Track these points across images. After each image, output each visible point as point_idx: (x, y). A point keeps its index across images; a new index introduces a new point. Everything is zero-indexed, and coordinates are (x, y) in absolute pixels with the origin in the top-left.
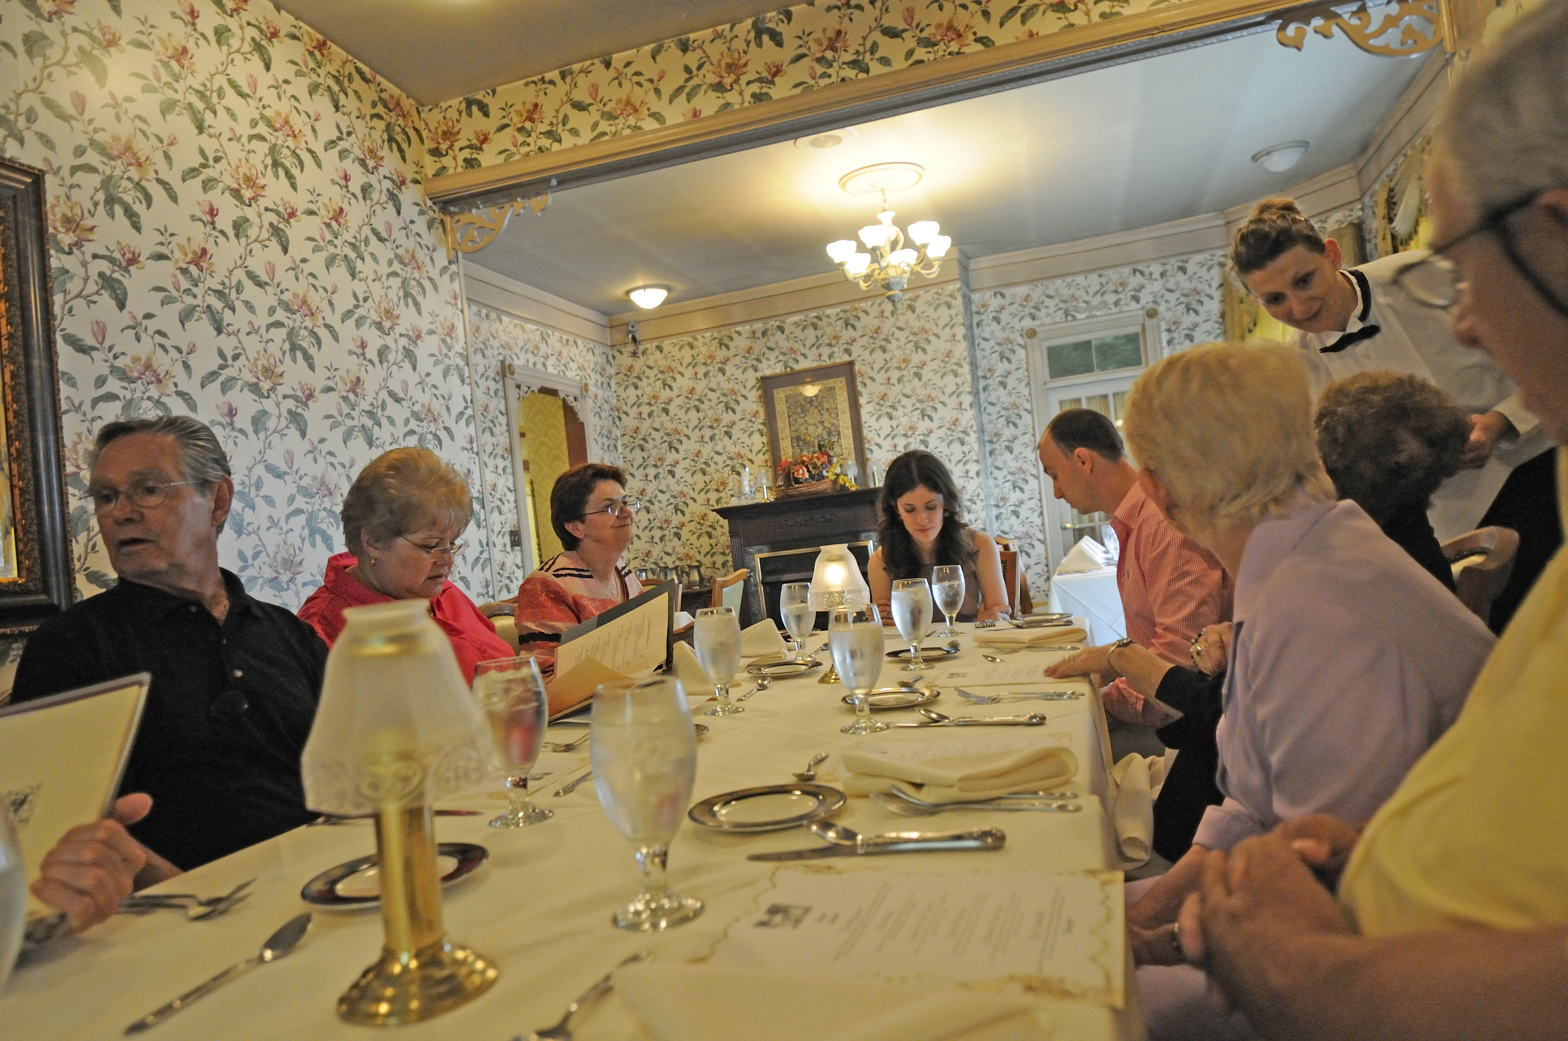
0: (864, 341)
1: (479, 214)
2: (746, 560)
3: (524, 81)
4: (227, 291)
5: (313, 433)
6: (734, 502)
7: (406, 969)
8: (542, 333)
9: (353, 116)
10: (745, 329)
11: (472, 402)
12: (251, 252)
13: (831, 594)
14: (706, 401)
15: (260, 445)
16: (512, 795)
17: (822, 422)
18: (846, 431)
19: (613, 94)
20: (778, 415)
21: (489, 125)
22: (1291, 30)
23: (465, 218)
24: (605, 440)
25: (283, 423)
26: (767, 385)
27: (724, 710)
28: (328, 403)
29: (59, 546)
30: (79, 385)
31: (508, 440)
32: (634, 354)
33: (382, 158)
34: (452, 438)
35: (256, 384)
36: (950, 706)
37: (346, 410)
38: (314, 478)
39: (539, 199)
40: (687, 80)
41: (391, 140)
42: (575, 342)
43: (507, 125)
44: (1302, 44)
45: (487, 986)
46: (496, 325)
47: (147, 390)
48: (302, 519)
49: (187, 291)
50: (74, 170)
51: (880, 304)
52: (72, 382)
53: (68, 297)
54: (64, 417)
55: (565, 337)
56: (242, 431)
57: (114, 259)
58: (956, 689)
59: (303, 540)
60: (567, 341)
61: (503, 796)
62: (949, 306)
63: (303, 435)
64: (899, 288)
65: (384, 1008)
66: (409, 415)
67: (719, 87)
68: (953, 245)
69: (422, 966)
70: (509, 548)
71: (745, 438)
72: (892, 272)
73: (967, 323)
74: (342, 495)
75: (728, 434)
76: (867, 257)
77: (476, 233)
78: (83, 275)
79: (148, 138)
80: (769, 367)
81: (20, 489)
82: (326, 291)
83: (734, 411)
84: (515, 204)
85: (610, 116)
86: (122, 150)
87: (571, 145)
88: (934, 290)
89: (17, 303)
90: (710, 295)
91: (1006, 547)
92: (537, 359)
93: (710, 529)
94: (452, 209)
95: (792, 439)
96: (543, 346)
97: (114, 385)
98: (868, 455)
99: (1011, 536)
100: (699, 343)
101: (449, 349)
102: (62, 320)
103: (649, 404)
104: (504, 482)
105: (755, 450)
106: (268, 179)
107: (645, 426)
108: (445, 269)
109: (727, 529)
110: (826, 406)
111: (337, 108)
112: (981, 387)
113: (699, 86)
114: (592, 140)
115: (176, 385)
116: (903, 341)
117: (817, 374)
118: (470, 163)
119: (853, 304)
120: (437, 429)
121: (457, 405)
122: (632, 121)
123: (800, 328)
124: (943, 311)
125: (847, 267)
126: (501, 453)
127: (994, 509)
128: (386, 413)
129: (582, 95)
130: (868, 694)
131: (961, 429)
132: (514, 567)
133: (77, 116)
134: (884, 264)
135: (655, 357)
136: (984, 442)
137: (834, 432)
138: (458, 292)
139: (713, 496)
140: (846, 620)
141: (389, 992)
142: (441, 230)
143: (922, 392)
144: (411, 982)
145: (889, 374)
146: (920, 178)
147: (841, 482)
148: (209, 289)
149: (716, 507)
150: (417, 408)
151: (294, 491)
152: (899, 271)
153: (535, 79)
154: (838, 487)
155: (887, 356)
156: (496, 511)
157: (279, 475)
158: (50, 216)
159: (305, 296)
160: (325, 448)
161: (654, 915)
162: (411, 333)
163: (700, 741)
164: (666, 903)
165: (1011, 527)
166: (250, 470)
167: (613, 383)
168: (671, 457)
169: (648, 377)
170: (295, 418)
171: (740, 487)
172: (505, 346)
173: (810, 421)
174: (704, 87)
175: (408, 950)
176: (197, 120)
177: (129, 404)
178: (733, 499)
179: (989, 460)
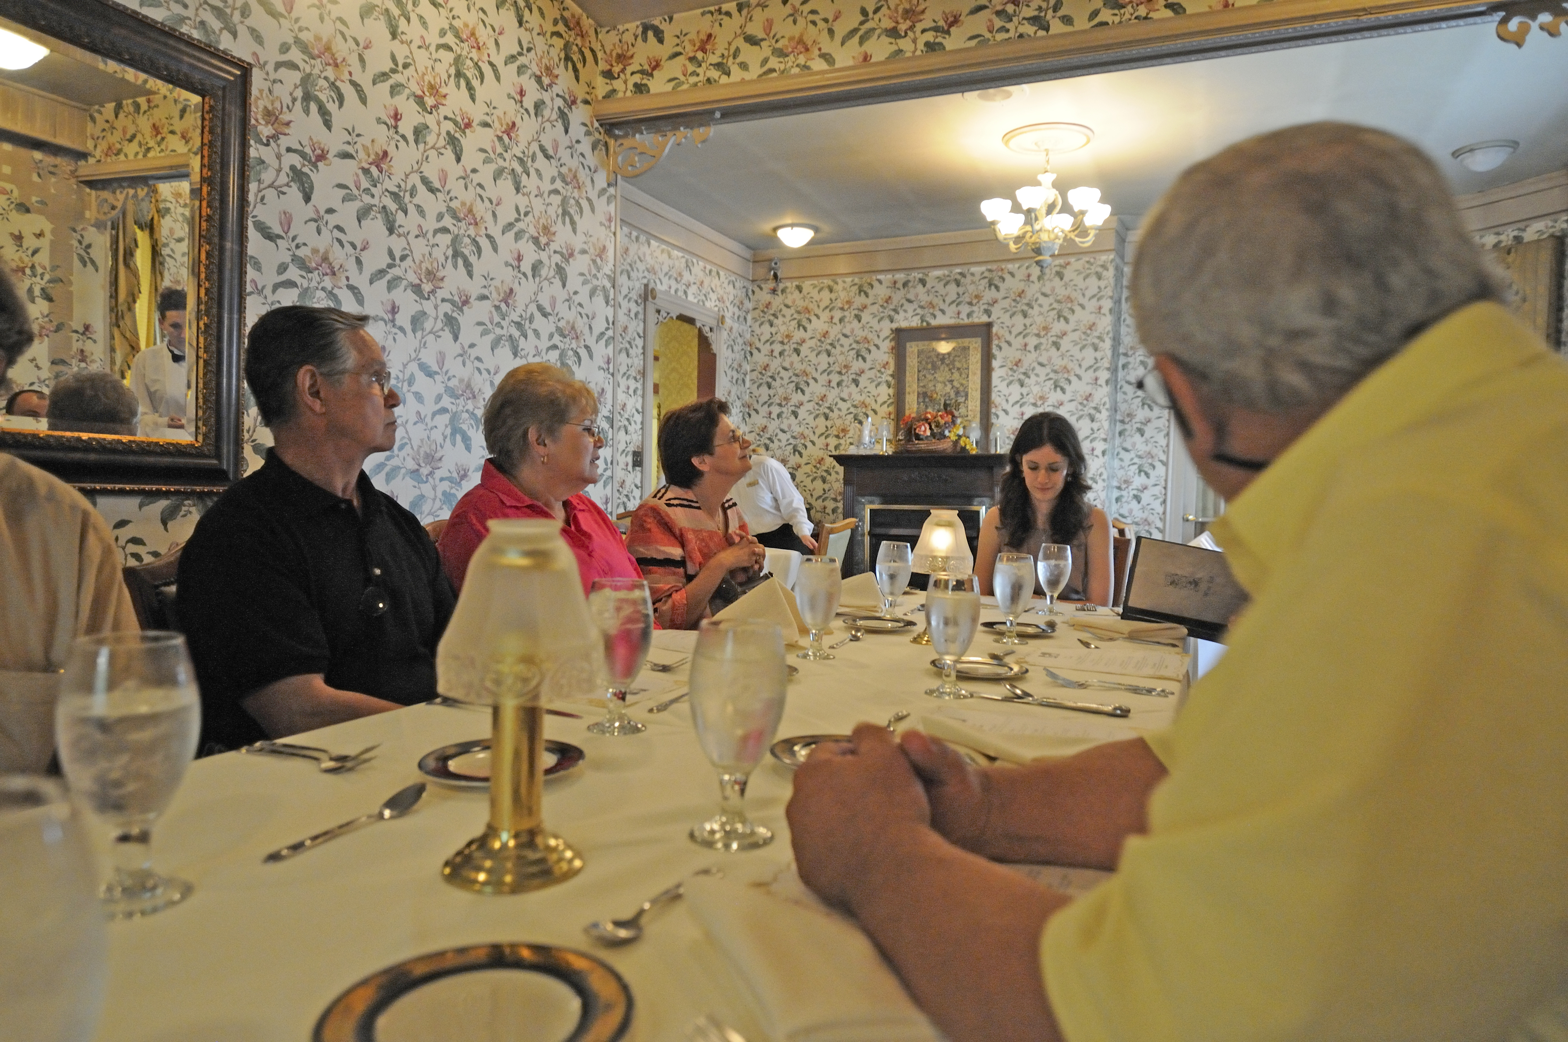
0: (1006, 303)
1: (644, 139)
2: (857, 510)
3: (701, 10)
4: (402, 194)
5: (465, 337)
6: (852, 451)
7: (504, 846)
8: (687, 262)
9: (535, 33)
10: (886, 278)
11: (613, 323)
12: (427, 158)
13: (935, 558)
14: (838, 347)
15: (416, 343)
16: (611, 705)
17: (951, 381)
18: (974, 393)
19: (786, 30)
20: (907, 368)
21: (663, 51)
22: (1514, 24)
23: (627, 142)
24: (734, 373)
25: (439, 325)
26: (901, 337)
27: (815, 655)
28: (480, 311)
29: (232, 416)
30: (263, 269)
31: (642, 362)
32: (774, 291)
33: (557, 77)
34: (591, 357)
35: (419, 286)
36: (1036, 685)
37: (497, 319)
38: (461, 381)
39: (702, 130)
40: (862, 23)
41: (568, 58)
42: (718, 273)
43: (680, 54)
44: (1524, 40)
45: (572, 873)
46: (644, 249)
47: (322, 281)
48: (446, 418)
49: (366, 190)
50: (278, 65)
51: (1027, 268)
52: (258, 267)
53: (262, 186)
54: (248, 298)
55: (708, 267)
56: (401, 329)
57: (306, 153)
58: (1045, 669)
59: (445, 438)
60: (710, 271)
61: (602, 704)
62: (1099, 277)
63: (456, 338)
64: (1050, 253)
65: (482, 877)
66: (554, 330)
67: (893, 33)
68: (1112, 214)
69: (518, 846)
70: (630, 468)
71: (871, 387)
72: (1044, 237)
73: (1116, 296)
74: (484, 399)
75: (856, 382)
76: (1021, 218)
77: (636, 159)
78: (277, 167)
79: (346, 40)
80: (906, 319)
81: (204, 361)
82: (491, 202)
83: (864, 359)
84: (678, 133)
85: (781, 53)
86: (322, 50)
87: (739, 80)
88: (1086, 258)
89: (218, 188)
90: (855, 240)
91: (1122, 532)
92: (679, 286)
93: (825, 474)
94: (617, 132)
95: (919, 394)
96: (686, 274)
97: (293, 273)
98: (994, 420)
99: (1129, 521)
100: (839, 287)
101: (599, 269)
102: (255, 207)
103: (782, 343)
104: (633, 403)
105: (880, 400)
106: (450, 89)
107: (775, 365)
108: (603, 192)
109: (841, 476)
110: (957, 365)
111: (521, 23)
112: (1120, 365)
113: (874, 29)
114: (760, 76)
115: (348, 278)
116: (1046, 308)
117: (953, 332)
118: (640, 88)
119: (999, 264)
120: (578, 346)
121: (599, 325)
122: (802, 60)
123: (942, 283)
124: (1093, 282)
125: (999, 227)
126: (634, 374)
127: (1115, 490)
128: (533, 326)
129: (755, 29)
130: (956, 662)
131: (1093, 405)
132: (633, 486)
133: (286, 14)
134: (1037, 227)
135: (793, 297)
136: (1115, 421)
137: (962, 392)
138: (613, 214)
139: (833, 442)
140: (946, 587)
141: (488, 864)
142: (604, 152)
143: (1058, 362)
144: (507, 859)
145: (1027, 340)
146: (1088, 141)
147: (963, 445)
148: (387, 190)
149: (834, 453)
150: (562, 324)
151: (442, 390)
152: (1052, 236)
153: (712, 9)
154: (958, 449)
155: (1028, 321)
156: (623, 430)
157: (430, 374)
158: (253, 109)
159: (471, 205)
160: (474, 353)
161: (729, 835)
162: (565, 251)
163: (790, 681)
164: (739, 827)
165: (1131, 511)
166: (405, 366)
167: (749, 317)
168: (796, 397)
169: (784, 316)
170: (451, 322)
171: (860, 437)
172: (651, 270)
173: (940, 379)
174: (878, 32)
175: (509, 831)
176: (392, 26)
177: (305, 292)
178: (852, 447)
179: (1118, 441)
